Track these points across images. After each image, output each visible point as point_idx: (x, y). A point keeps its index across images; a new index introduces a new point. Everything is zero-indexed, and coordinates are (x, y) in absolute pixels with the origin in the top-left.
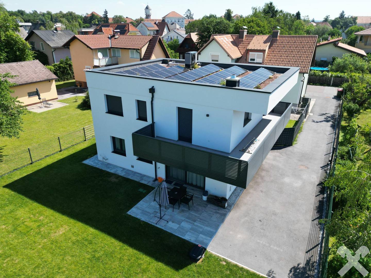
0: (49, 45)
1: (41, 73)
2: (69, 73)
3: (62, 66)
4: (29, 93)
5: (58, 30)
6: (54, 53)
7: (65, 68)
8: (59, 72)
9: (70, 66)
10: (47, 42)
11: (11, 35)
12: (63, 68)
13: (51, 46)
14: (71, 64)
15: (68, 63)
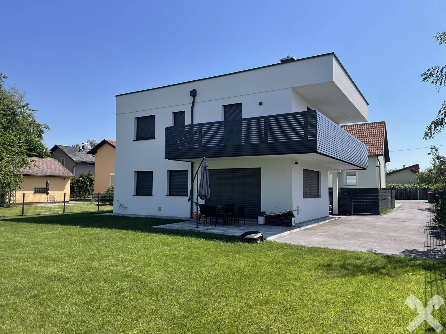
0: (71, 159)
1: (56, 169)
2: (89, 189)
3: (82, 180)
4: (35, 188)
5: (85, 148)
6: (74, 168)
7: (85, 183)
8: (76, 187)
9: (91, 181)
10: (70, 156)
11: (31, 139)
12: (82, 182)
13: (74, 159)
14: (92, 179)
15: (90, 177)
